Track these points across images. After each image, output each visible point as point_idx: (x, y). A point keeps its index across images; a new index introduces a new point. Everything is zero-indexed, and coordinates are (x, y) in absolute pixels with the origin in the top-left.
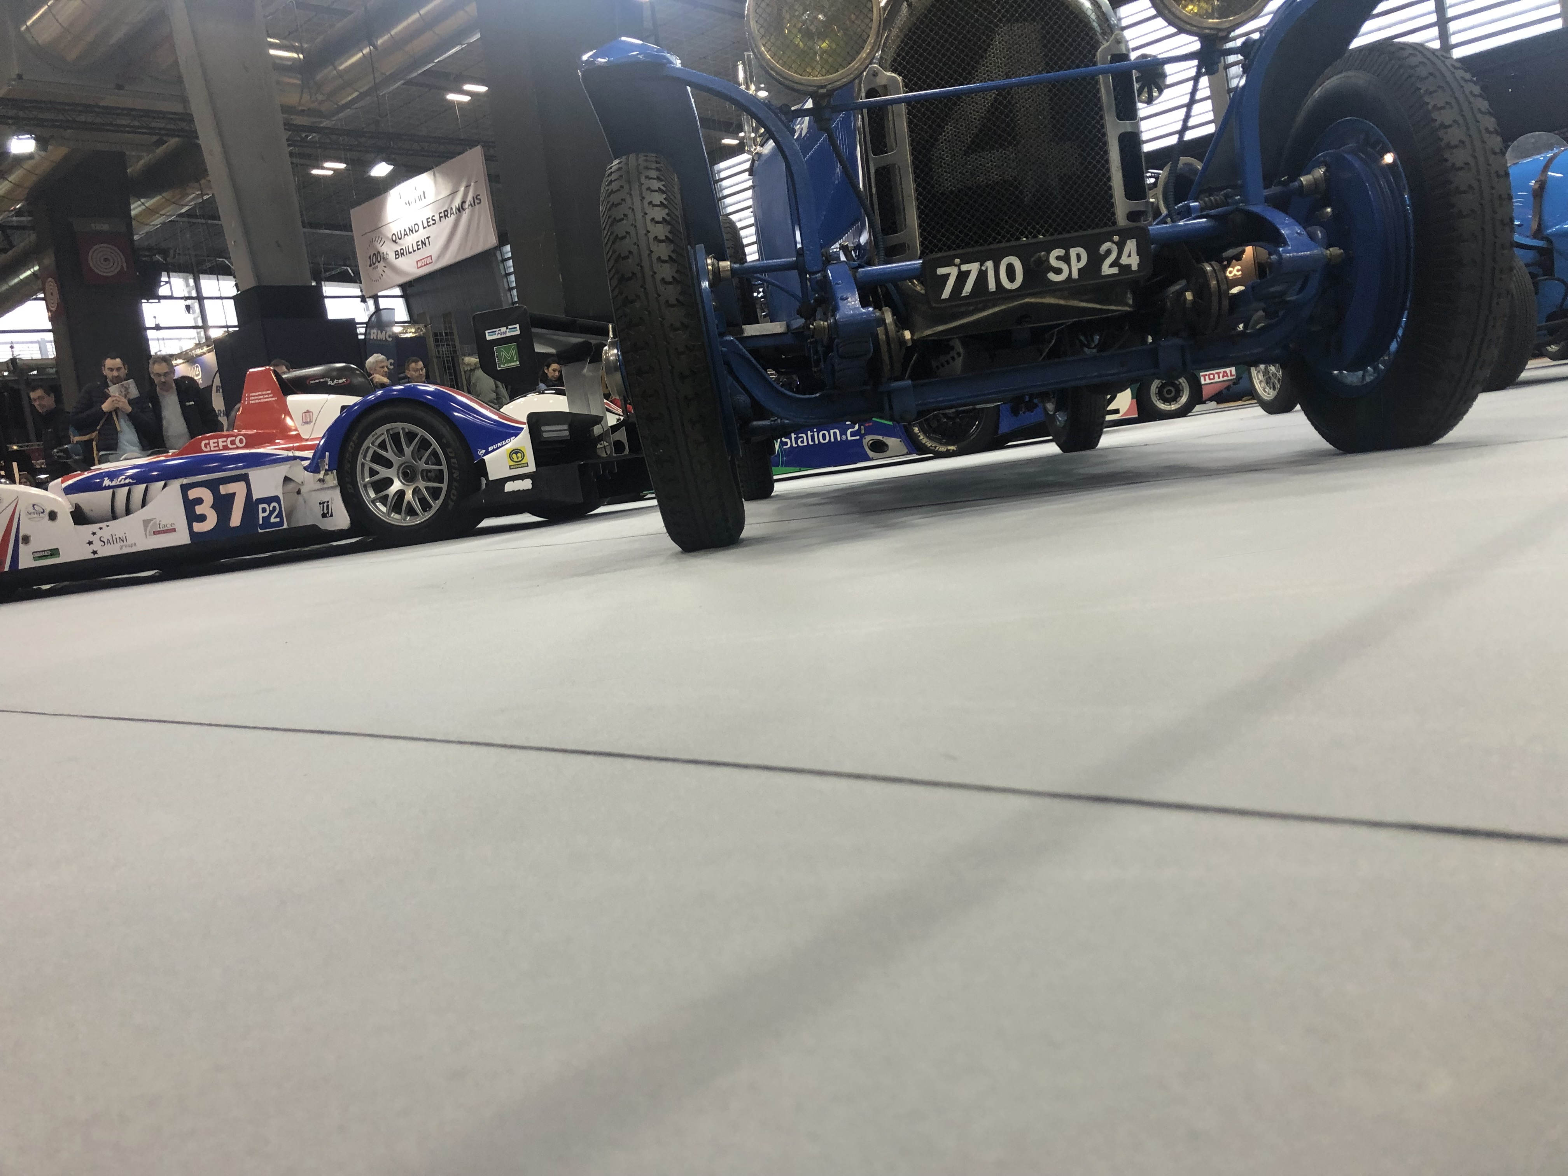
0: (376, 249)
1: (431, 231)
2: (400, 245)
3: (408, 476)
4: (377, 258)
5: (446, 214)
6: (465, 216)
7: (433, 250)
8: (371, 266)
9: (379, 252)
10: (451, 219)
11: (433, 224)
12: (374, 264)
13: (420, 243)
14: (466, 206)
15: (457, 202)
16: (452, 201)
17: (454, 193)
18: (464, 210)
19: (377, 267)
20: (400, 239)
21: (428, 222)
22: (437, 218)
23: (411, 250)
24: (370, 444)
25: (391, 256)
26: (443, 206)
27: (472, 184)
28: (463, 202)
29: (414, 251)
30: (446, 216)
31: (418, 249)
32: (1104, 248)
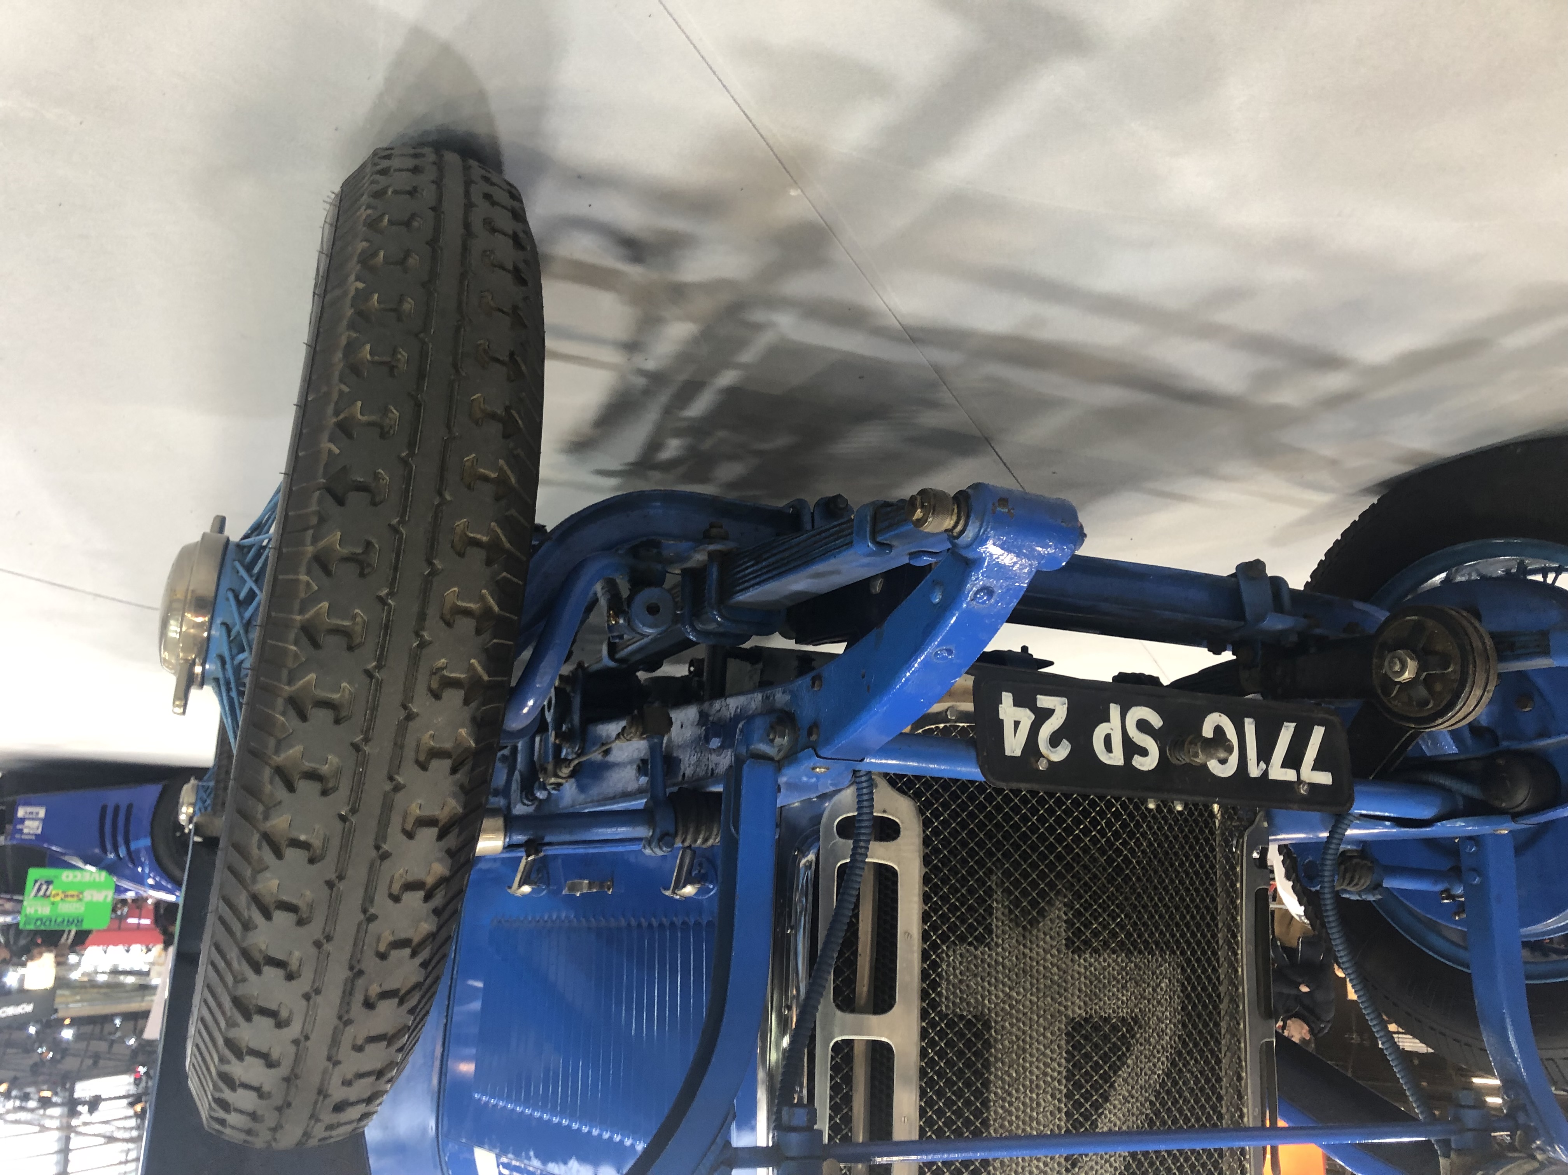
32: (1060, 753)
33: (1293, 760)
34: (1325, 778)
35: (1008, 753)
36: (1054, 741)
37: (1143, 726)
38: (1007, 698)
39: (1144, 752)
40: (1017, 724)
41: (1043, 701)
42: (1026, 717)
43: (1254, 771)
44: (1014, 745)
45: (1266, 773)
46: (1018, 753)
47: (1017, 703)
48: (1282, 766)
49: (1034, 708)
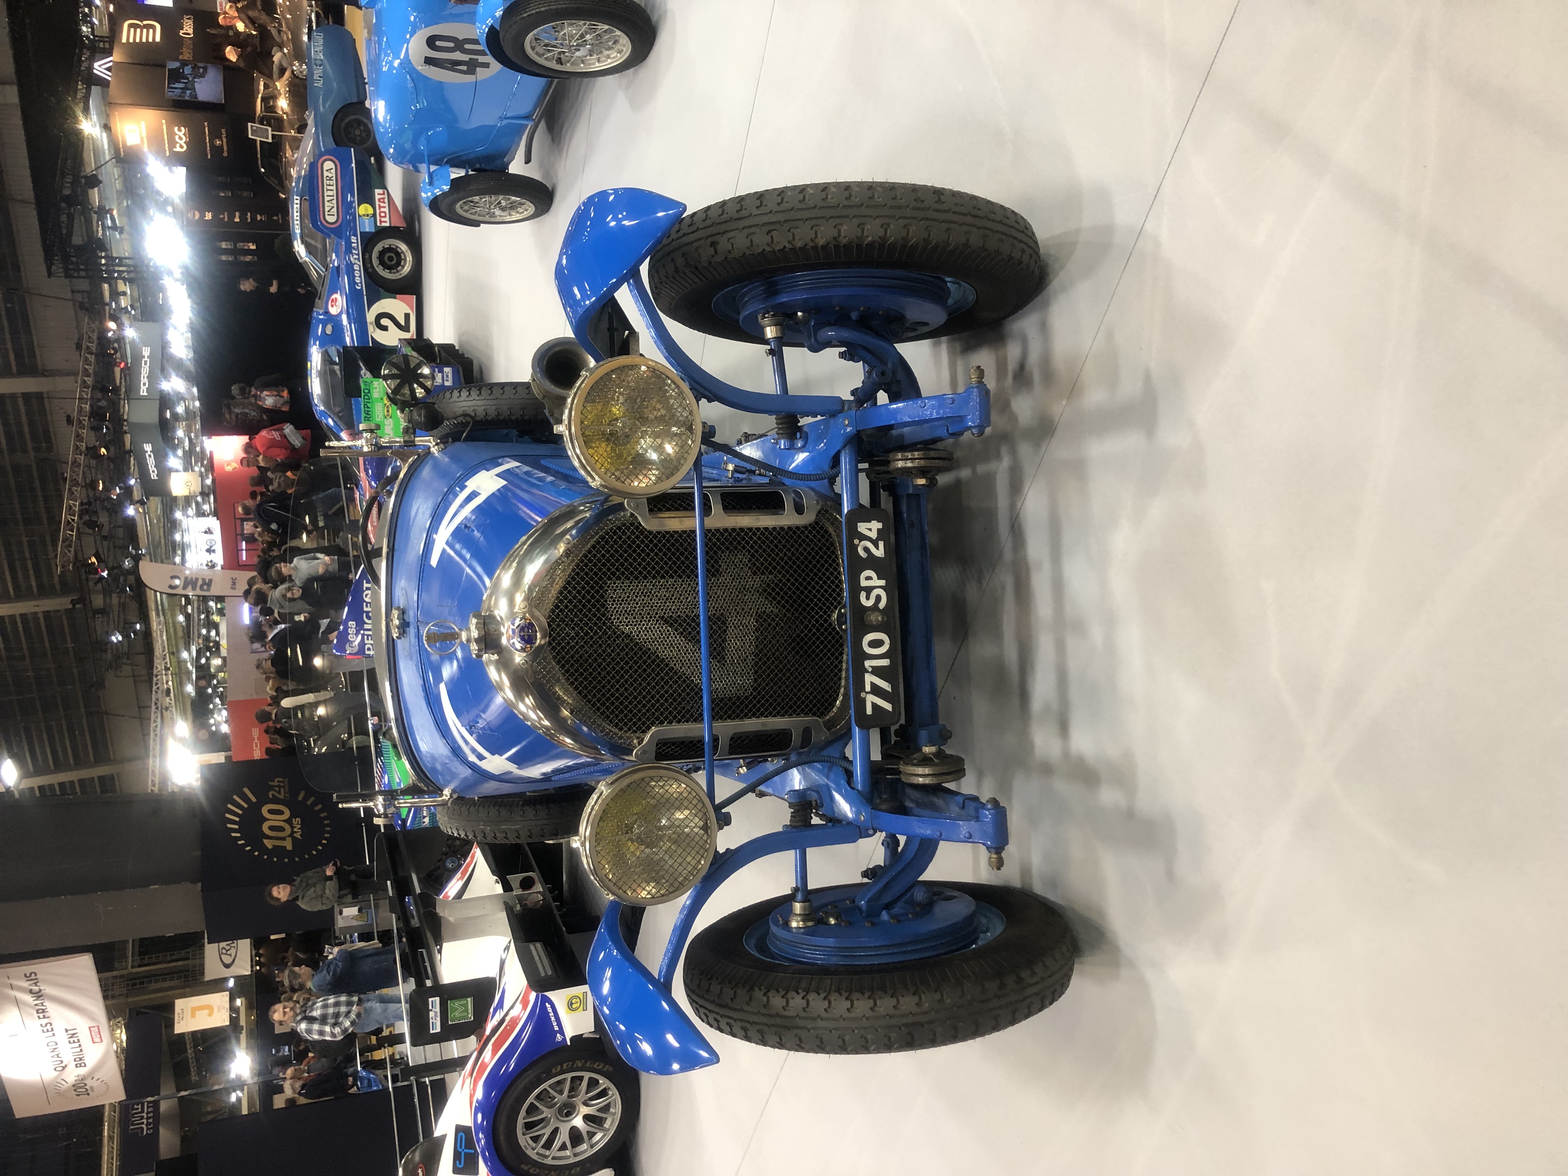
0: (68, 1090)
1: (59, 1027)
2: (69, 1063)
3: (568, 1111)
4: (81, 1087)
5: (42, 1012)
6: (48, 990)
7: (82, 1025)
8: (88, 1094)
9: (74, 1086)
10: (50, 1006)
11: (51, 1024)
12: (87, 1090)
13: (71, 1040)
14: (36, 989)
15: (29, 999)
16: (26, 1004)
17: (17, 1002)
18: (40, 990)
19: (92, 1088)
20: (62, 1062)
21: (48, 1031)
22: (44, 1021)
23: (78, 1050)
24: (533, 1151)
25: (82, 1071)
26: (32, 1015)
27: (9, 982)
28: (31, 991)
29: (80, 1046)
30: (43, 1011)
31: (79, 1041)
32: (862, 553)
33: (876, 690)
34: (869, 711)
35: (859, 524)
36: (866, 549)
37: (878, 598)
38: (880, 525)
39: (868, 598)
40: (870, 530)
41: (881, 544)
42: (874, 535)
43: (868, 664)
44: (862, 527)
45: (868, 672)
46: (859, 530)
47: (878, 530)
48: (872, 683)
49: (878, 539)
